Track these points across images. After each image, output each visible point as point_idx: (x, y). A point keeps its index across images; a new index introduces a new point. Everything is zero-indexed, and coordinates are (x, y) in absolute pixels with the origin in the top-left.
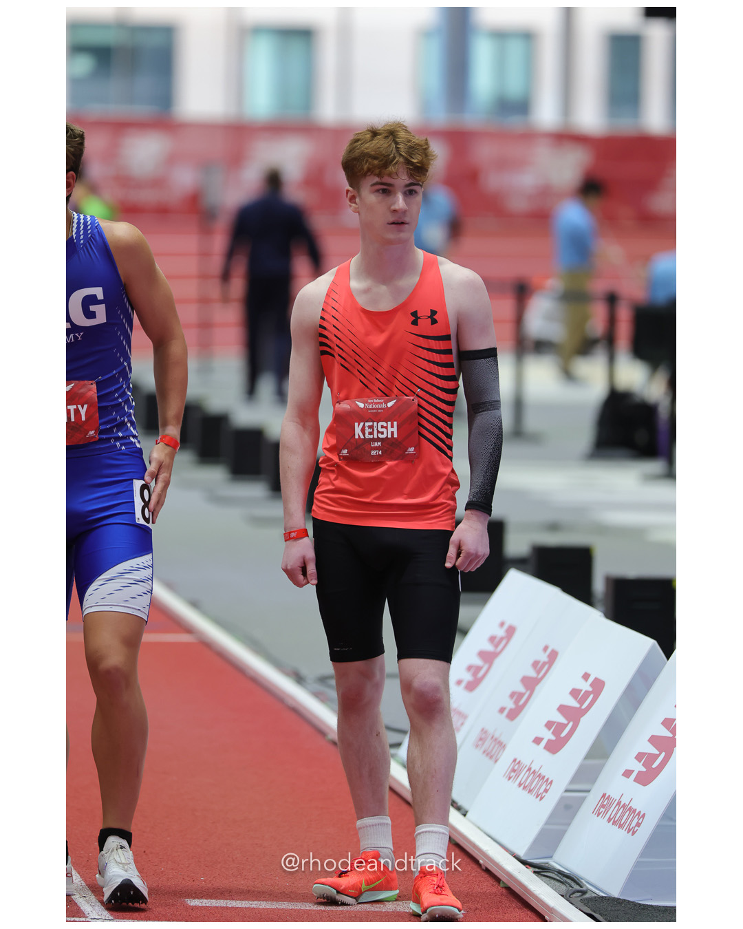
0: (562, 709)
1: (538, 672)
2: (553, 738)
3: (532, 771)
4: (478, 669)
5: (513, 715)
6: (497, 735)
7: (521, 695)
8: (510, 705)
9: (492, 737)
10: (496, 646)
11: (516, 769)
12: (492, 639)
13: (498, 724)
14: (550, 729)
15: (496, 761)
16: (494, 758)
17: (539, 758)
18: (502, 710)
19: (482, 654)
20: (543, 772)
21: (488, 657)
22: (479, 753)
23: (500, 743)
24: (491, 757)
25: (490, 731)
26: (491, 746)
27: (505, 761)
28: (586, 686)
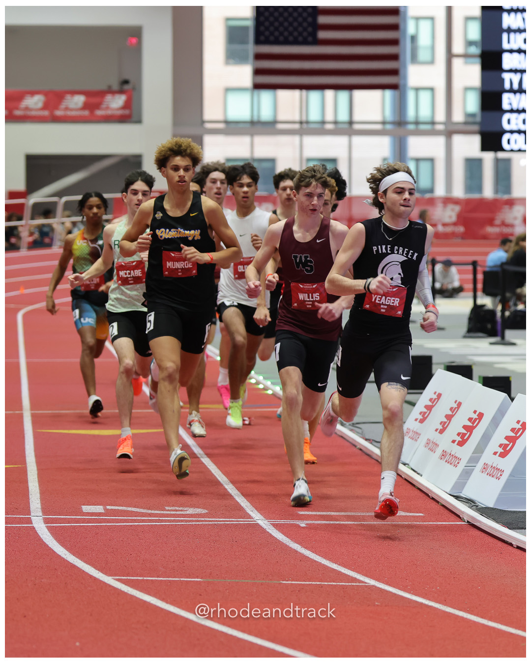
0: (465, 427)
1: (453, 412)
2: (461, 440)
3: (451, 455)
4: (425, 413)
5: (442, 431)
6: (434, 441)
7: (445, 423)
8: (440, 427)
10: (433, 403)
11: (444, 454)
12: (431, 400)
13: (435, 437)
14: (459, 436)
15: (435, 452)
16: (433, 451)
17: (456, 450)
18: (436, 430)
19: (426, 406)
20: (457, 455)
21: (429, 408)
22: (426, 449)
23: (436, 444)
24: (432, 451)
25: (432, 439)
26: (432, 446)
27: (439, 451)
28: (475, 416)
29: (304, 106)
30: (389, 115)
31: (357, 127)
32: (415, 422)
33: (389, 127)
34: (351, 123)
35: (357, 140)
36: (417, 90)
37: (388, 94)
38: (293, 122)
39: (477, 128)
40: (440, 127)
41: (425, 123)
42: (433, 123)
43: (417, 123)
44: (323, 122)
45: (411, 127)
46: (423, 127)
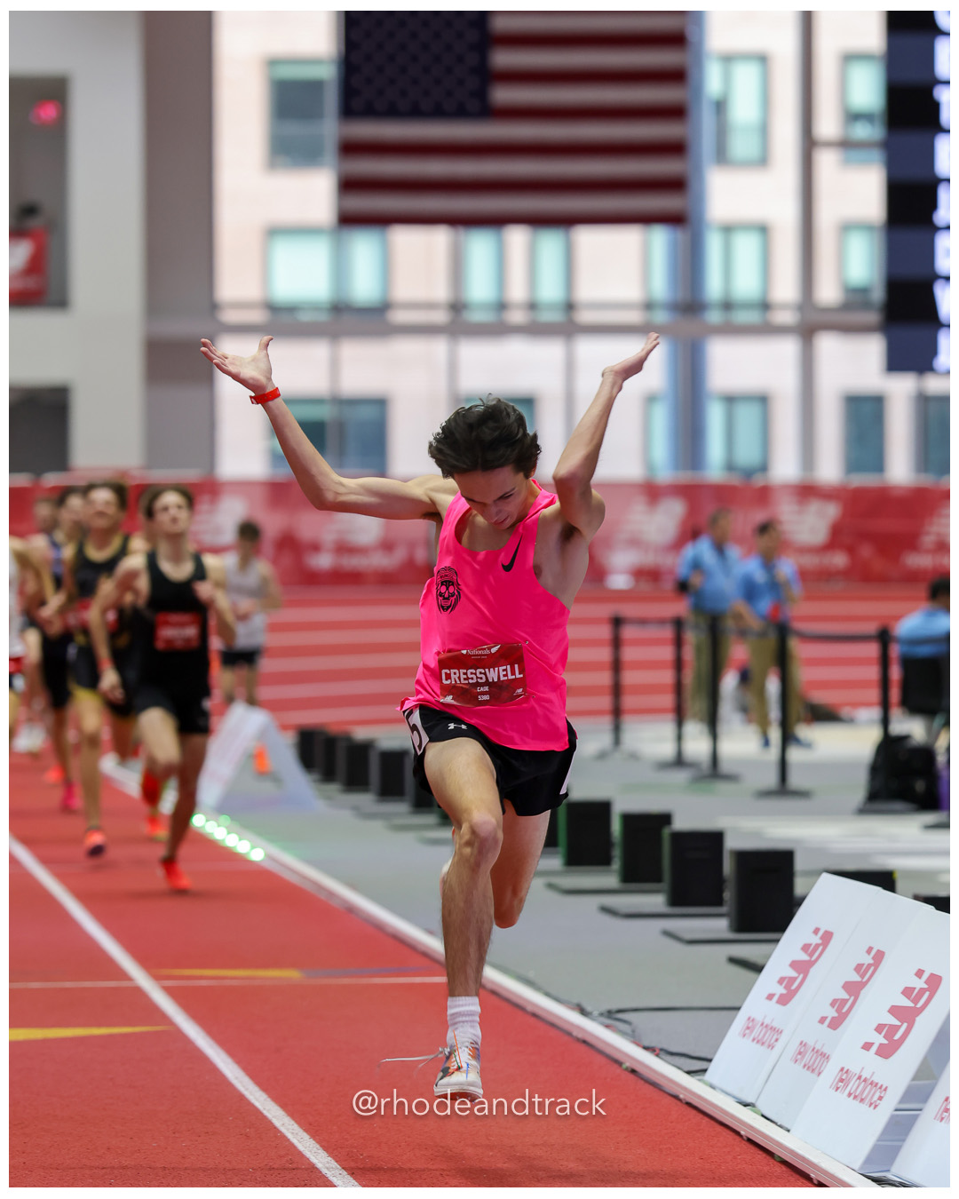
0: (894, 1010)
1: (863, 977)
2: (885, 1042)
3: (862, 1079)
4: (792, 980)
5: (835, 1024)
6: (817, 1047)
7: (844, 1002)
8: (832, 1013)
9: (813, 1050)
10: (811, 955)
11: (843, 1078)
12: (805, 948)
13: (820, 1036)
14: (880, 1033)
15: (819, 1074)
16: (816, 1071)
17: (870, 1065)
18: (822, 1020)
19: (795, 965)
20: (875, 1079)
22: (799, 1067)
23: (823, 1055)
24: (813, 1071)
25: (811, 1043)
26: (811, 1059)
27: (831, 1071)
28: (920, 984)
30: (660, 287)
31: (585, 317)
32: (767, 1001)
33: (661, 317)
34: (570, 306)
35: (585, 348)
36: (728, 229)
37: (659, 239)
38: (430, 306)
39: (873, 317)
40: (785, 317)
41: (747, 306)
42: (765, 306)
43: (728, 305)
44: (502, 306)
45: (714, 317)
46: (743, 317)
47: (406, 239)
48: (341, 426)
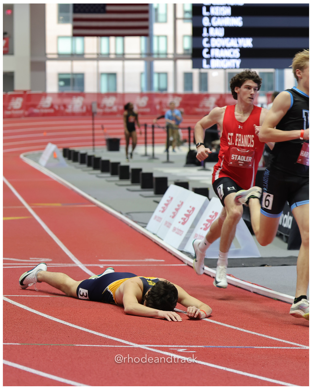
0: (185, 215)
1: (179, 207)
3: (178, 229)
4: (164, 208)
5: (173, 217)
7: (175, 213)
9: (168, 223)
10: (169, 202)
11: (175, 229)
13: (170, 220)
14: (182, 220)
16: (169, 227)
17: (180, 226)
18: (171, 216)
19: (165, 204)
20: (181, 229)
21: (167, 205)
22: (165, 226)
23: (170, 224)
25: (168, 221)
26: (168, 225)
27: (172, 227)
28: (190, 209)
29: (99, 46)
30: (143, 49)
31: (127, 56)
32: (159, 212)
33: (144, 56)
34: (124, 54)
35: (127, 63)
36: (158, 36)
37: (143, 39)
38: (93, 54)
39: (190, 56)
40: (171, 56)
41: (163, 54)
42: (167, 54)
43: (158, 54)
44: (109, 54)
45: (155, 56)
46: (162, 56)
47: (88, 39)
48: (74, 80)
